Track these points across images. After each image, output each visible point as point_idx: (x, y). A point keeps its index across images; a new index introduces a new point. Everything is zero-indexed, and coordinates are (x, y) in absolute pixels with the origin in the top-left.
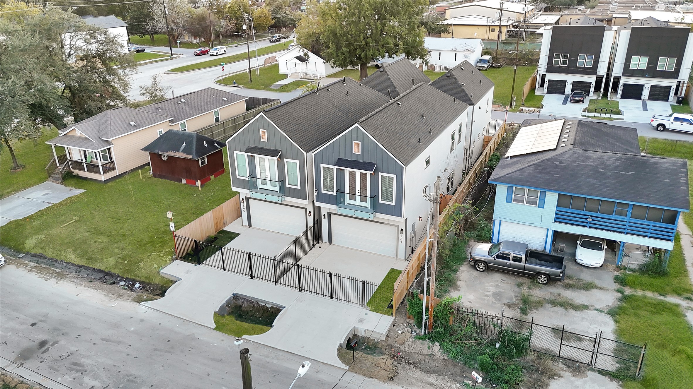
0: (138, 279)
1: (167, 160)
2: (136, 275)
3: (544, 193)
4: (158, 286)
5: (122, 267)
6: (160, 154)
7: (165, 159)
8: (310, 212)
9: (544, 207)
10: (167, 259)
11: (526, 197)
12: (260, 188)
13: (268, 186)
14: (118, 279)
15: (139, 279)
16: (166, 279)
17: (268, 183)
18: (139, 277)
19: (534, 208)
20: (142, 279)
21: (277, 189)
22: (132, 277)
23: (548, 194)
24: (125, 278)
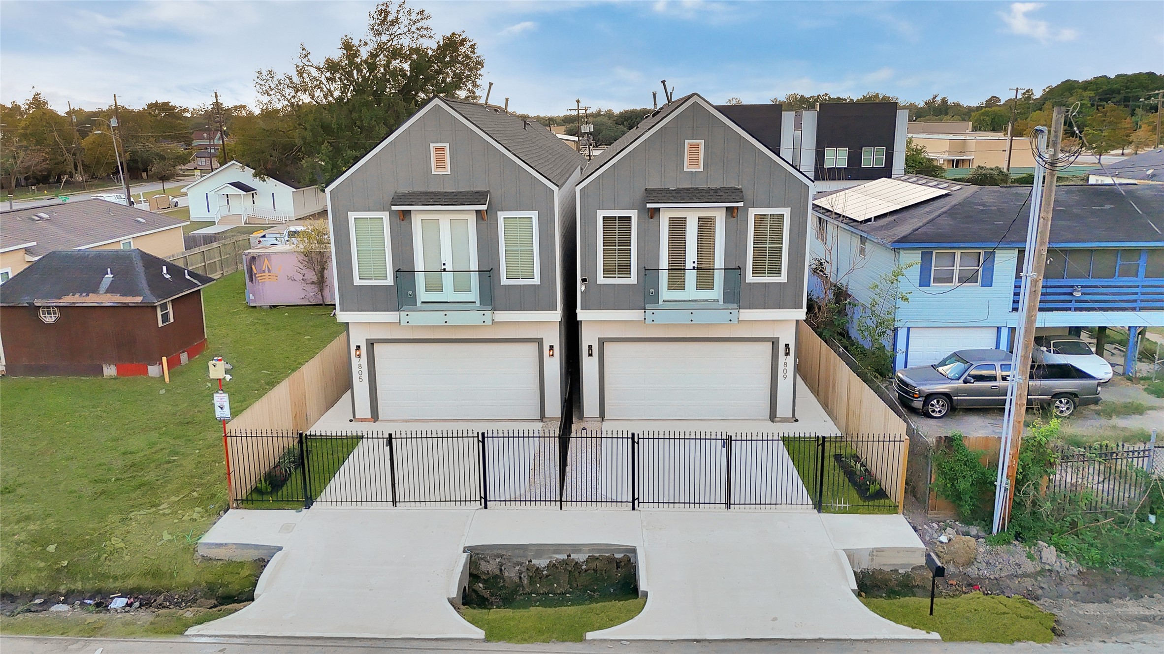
0: (111, 584)
1: (57, 321)
2: (105, 576)
3: (990, 256)
4: (197, 588)
5: (42, 565)
6: (36, 304)
7: (49, 319)
8: (551, 347)
9: (992, 284)
10: (195, 516)
11: (957, 267)
12: (423, 302)
13: (448, 294)
14: (37, 601)
15: (118, 584)
16: (220, 563)
17: (448, 279)
18: (116, 578)
19: (973, 290)
20: (131, 583)
21: (473, 295)
22: (89, 586)
23: (999, 255)
24: (64, 592)
